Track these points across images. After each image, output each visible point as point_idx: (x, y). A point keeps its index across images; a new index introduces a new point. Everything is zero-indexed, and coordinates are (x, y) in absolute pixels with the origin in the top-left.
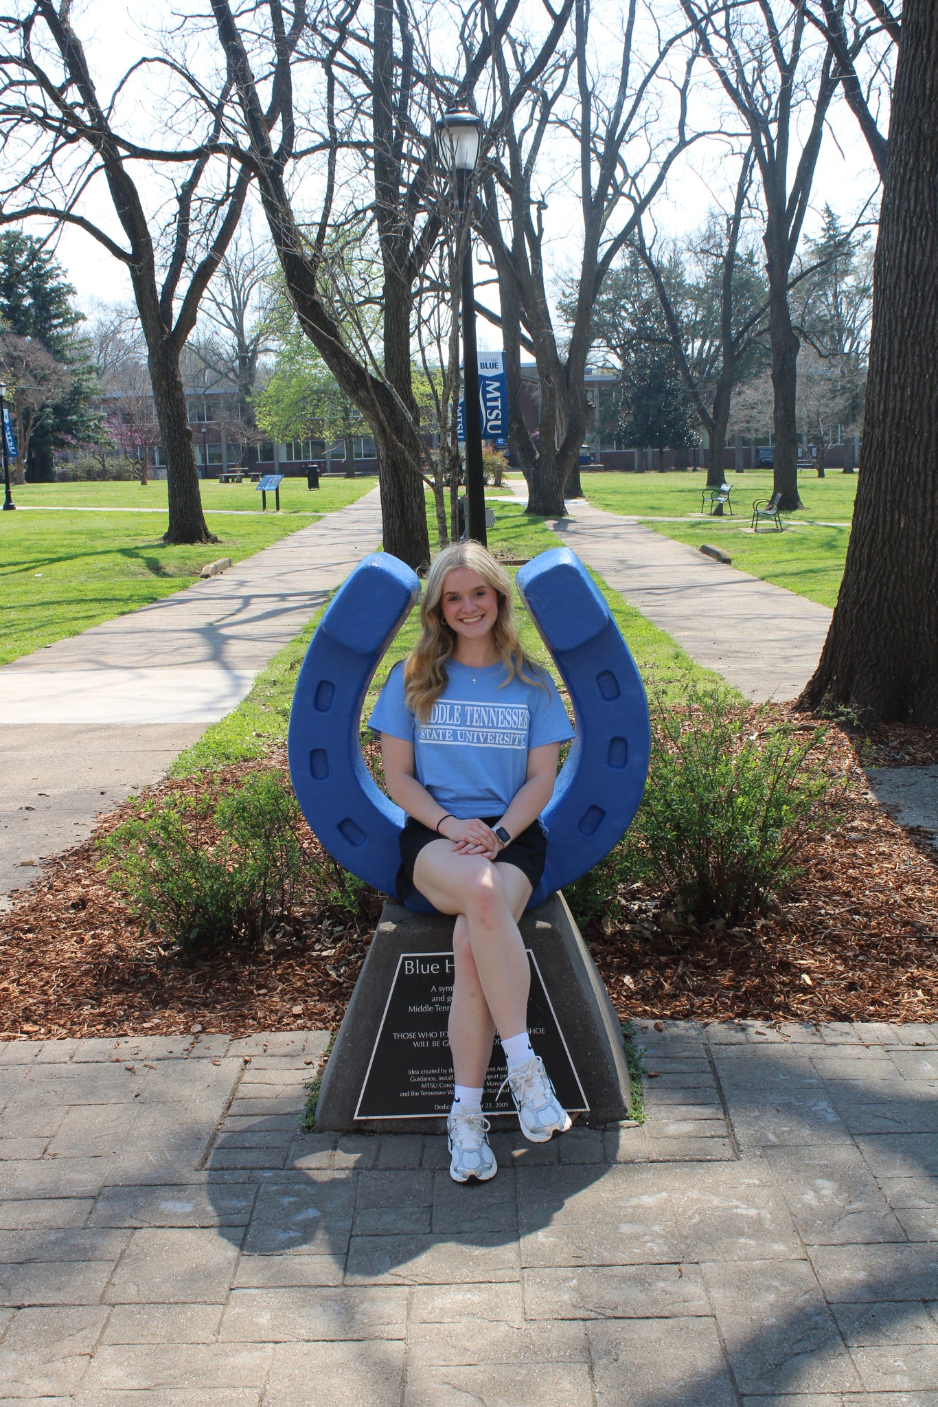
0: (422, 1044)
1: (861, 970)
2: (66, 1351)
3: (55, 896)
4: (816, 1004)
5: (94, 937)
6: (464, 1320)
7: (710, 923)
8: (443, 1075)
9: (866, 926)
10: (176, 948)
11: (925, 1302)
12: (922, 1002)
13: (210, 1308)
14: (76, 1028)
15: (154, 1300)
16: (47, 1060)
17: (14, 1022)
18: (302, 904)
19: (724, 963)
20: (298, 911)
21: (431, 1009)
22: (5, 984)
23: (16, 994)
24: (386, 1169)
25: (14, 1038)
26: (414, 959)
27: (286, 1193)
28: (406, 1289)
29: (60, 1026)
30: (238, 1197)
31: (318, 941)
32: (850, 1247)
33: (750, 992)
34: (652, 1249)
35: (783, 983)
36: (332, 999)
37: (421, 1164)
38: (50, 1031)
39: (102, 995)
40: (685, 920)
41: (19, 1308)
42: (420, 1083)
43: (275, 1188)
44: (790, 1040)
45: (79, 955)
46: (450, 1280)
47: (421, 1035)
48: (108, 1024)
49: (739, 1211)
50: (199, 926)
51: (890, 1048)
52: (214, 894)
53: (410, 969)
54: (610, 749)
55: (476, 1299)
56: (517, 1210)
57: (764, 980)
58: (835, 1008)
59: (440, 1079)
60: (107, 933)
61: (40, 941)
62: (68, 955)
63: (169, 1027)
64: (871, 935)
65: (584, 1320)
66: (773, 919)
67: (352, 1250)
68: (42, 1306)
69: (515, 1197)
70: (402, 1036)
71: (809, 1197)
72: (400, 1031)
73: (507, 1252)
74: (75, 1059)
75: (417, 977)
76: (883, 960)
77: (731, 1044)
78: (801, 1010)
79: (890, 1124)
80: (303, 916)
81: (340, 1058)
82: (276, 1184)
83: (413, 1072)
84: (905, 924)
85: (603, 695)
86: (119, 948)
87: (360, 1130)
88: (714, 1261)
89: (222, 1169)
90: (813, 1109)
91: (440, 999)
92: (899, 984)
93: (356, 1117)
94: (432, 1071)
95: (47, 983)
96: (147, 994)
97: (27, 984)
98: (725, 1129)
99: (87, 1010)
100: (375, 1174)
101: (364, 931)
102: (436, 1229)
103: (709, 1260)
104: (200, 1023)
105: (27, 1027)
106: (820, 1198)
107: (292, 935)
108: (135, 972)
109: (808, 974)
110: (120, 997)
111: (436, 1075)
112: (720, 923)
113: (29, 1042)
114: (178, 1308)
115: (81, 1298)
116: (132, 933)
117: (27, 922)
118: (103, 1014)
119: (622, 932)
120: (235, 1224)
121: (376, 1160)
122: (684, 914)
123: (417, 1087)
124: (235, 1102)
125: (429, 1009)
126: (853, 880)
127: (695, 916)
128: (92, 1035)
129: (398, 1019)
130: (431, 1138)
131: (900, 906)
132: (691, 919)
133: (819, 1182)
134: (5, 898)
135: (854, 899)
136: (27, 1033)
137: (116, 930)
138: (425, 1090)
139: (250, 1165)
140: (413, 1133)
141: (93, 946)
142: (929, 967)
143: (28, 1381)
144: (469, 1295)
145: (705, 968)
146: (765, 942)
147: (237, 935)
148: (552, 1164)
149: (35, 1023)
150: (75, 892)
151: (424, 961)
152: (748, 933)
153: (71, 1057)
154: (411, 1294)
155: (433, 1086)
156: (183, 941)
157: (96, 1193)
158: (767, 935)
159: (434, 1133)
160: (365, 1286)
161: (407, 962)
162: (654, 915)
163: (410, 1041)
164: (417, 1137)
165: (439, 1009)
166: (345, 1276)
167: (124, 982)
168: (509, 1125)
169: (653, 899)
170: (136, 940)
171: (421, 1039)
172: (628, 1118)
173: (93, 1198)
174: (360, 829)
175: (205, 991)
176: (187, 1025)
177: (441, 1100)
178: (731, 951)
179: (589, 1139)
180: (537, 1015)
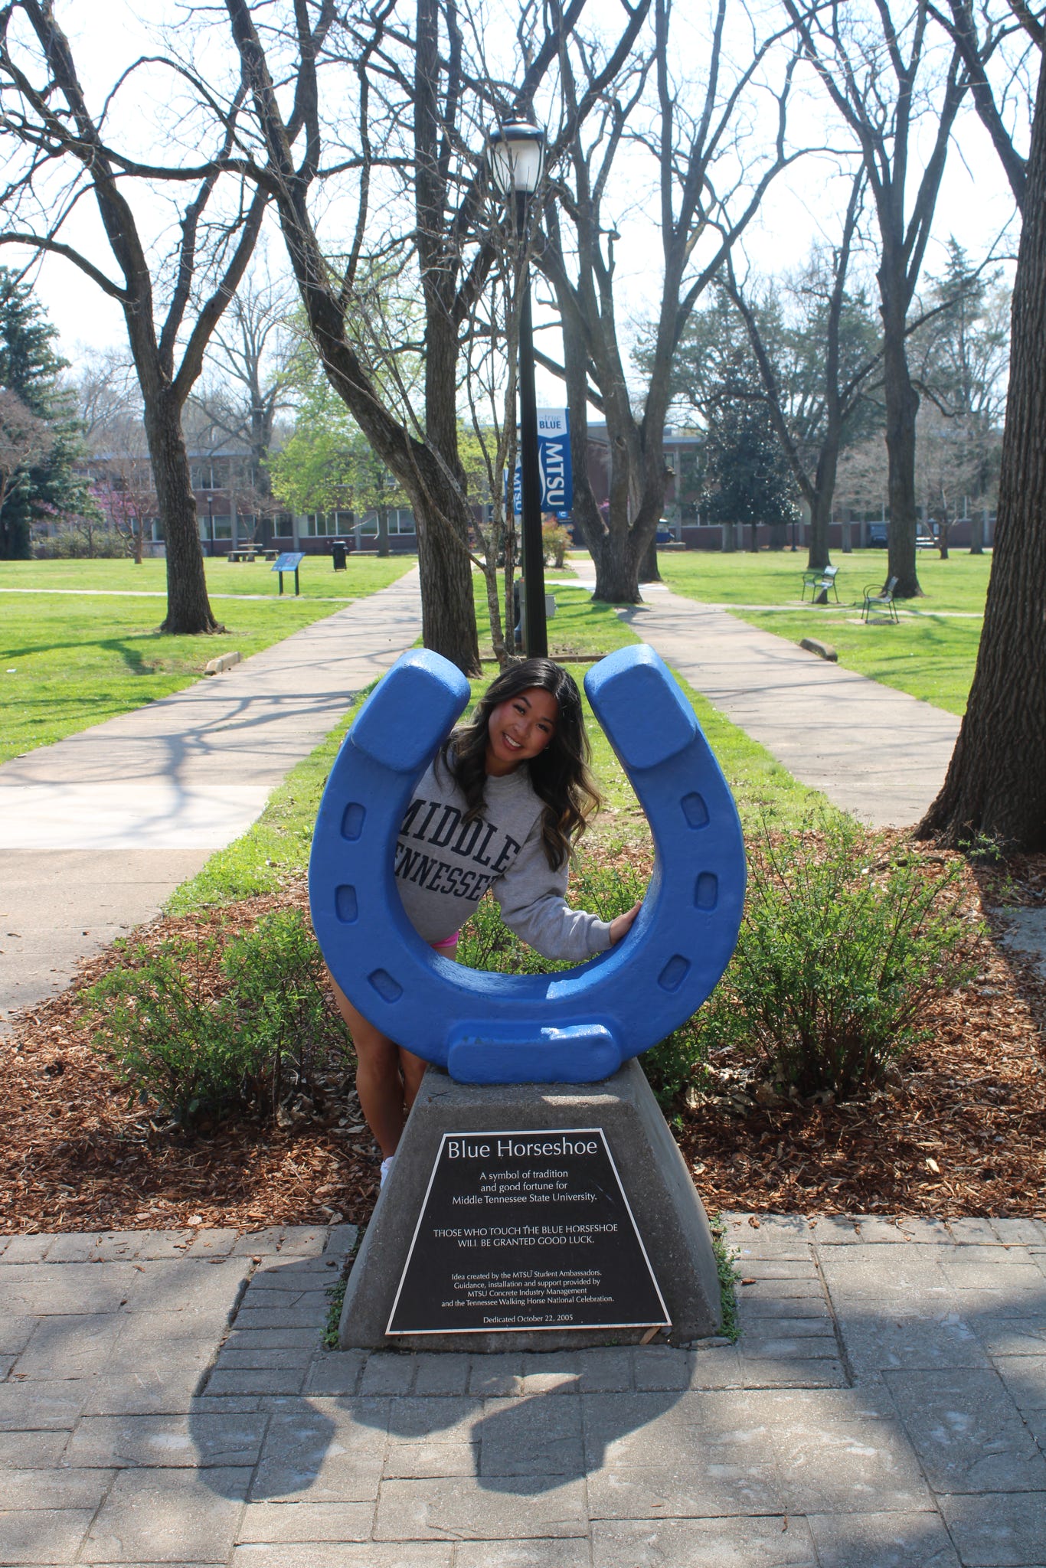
0: (469, 1243)
1: (999, 1154)
3: (26, 1058)
4: (940, 1195)
5: (73, 1108)
7: (816, 1096)
8: (494, 1281)
10: (172, 1123)
14: (50, 1219)
15: (139, 1558)
16: (13, 1260)
18: (324, 1070)
19: (832, 1145)
20: (320, 1079)
21: (479, 1201)
24: (425, 1396)
26: (459, 1140)
27: (302, 1425)
28: (448, 1545)
29: (31, 1217)
30: (244, 1430)
31: (343, 1115)
32: (989, 1496)
33: (865, 1180)
34: (747, 1497)
35: (904, 1170)
37: (467, 1390)
38: (18, 1224)
39: (81, 1180)
40: (786, 1093)
42: (466, 1291)
43: (289, 1419)
44: (914, 1238)
45: (54, 1130)
46: (503, 1535)
47: (468, 1232)
48: (87, 1215)
49: (854, 1450)
50: (200, 1096)
51: (1035, 1249)
52: (218, 1060)
53: (454, 1152)
54: (697, 889)
55: (534, 1558)
56: (583, 1448)
57: (882, 1166)
58: (967, 1201)
59: (490, 1285)
60: (88, 1103)
61: (7, 1114)
62: (42, 1130)
63: (163, 1220)
64: (1010, 1112)
66: (890, 1091)
67: (383, 1496)
69: (582, 1432)
70: (445, 1233)
71: (940, 1434)
72: (442, 1228)
74: (48, 1258)
75: (462, 1162)
76: (1024, 1142)
77: (842, 1244)
78: (926, 1202)
79: (1037, 1343)
80: (326, 1085)
81: (369, 1258)
82: (291, 1413)
83: (458, 1277)
85: (689, 823)
86: (104, 1122)
87: (393, 1347)
88: (824, 1512)
89: (225, 1395)
90: (943, 1324)
91: (491, 1189)
93: (388, 1332)
94: (481, 1276)
96: (136, 1181)
98: (836, 1349)
99: (62, 1199)
100: (410, 1401)
102: (485, 1471)
103: (818, 1512)
104: (201, 1215)
106: (952, 1435)
107: (311, 1108)
108: (122, 1151)
109: (935, 1158)
110: (102, 1182)
111: (485, 1281)
112: (827, 1096)
115: (52, 1555)
116: (119, 1105)
118: (81, 1203)
119: (708, 1106)
120: (241, 1463)
121: (413, 1384)
122: (785, 1085)
123: (462, 1295)
124: (242, 1313)
125: (475, 1200)
126: (988, 1044)
127: (795, 1085)
128: (70, 1230)
129: (441, 1212)
130: (477, 1359)
132: (793, 1090)
133: (953, 1416)
135: (989, 1068)
137: (100, 1101)
138: (473, 1299)
139: (260, 1390)
140: (457, 1351)
141: (70, 1119)
144: (525, 1554)
145: (810, 1150)
146: (883, 1120)
147: (244, 1105)
148: (625, 1391)
150: (50, 1054)
151: (472, 1142)
152: (859, 1108)
153: (44, 1256)
154: (455, 1551)
155: (481, 1294)
156: (181, 1114)
157: (71, 1424)
158: (884, 1110)
159: (482, 1353)
160: (399, 1542)
161: (450, 1142)
162: (749, 1086)
163: (455, 1239)
164: (463, 1356)
165: (490, 1200)
166: (374, 1528)
167: (109, 1164)
168: (573, 1342)
169: (746, 1066)
170: (123, 1113)
171: (466, 1237)
172: (718, 1334)
173: (69, 1430)
174: (393, 981)
175: (207, 1175)
176: (183, 1218)
177: (493, 1312)
178: (841, 1129)
179: (670, 1357)
180: (609, 1208)
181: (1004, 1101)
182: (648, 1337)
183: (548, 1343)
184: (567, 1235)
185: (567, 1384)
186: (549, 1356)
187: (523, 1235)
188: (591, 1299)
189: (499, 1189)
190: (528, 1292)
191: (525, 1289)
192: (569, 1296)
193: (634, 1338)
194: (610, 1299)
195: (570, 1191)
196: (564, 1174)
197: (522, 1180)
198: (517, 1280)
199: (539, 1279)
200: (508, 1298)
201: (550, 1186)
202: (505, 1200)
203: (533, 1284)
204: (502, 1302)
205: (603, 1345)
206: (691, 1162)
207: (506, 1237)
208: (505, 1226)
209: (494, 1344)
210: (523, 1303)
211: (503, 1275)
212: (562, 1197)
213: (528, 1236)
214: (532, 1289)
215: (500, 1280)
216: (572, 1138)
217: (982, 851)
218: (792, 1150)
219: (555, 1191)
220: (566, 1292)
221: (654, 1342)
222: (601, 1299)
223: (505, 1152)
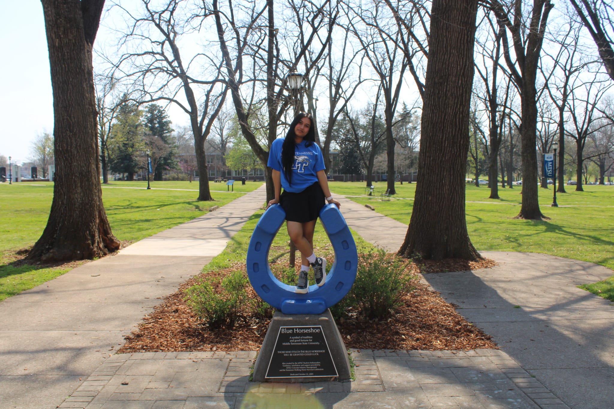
0: (287, 355)
1: (420, 334)
3: (168, 308)
4: (406, 345)
5: (181, 321)
7: (374, 320)
8: (293, 365)
9: (421, 321)
10: (207, 325)
12: (439, 344)
14: (177, 349)
16: (168, 358)
17: (158, 346)
18: (246, 312)
19: (379, 332)
20: (245, 315)
22: (154, 335)
23: (158, 338)
24: (276, 393)
25: (158, 351)
26: (284, 328)
27: (244, 400)
29: (172, 348)
30: (230, 401)
31: (252, 323)
35: (396, 338)
36: (256, 341)
37: (286, 392)
38: (168, 349)
39: (184, 339)
40: (366, 319)
44: (399, 355)
45: (177, 326)
47: (286, 352)
48: (186, 347)
49: (386, 407)
50: (215, 318)
51: (430, 358)
52: (220, 308)
53: (283, 331)
54: (345, 265)
57: (391, 337)
58: (413, 346)
60: (185, 320)
61: (164, 322)
62: (173, 326)
63: (206, 349)
64: (423, 324)
66: (393, 319)
70: (281, 352)
71: (407, 402)
74: (177, 358)
75: (285, 334)
76: (427, 332)
77: (381, 357)
78: (402, 346)
80: (247, 316)
81: (260, 359)
82: (241, 397)
83: (283, 363)
84: (433, 321)
85: (344, 249)
86: (189, 324)
87: (267, 381)
89: (224, 392)
90: (407, 376)
91: (292, 341)
92: (432, 339)
93: (266, 377)
94: (290, 363)
95: (167, 335)
96: (199, 339)
97: (161, 335)
98: (380, 382)
99: (180, 343)
100: (272, 394)
104: (215, 348)
105: (162, 348)
106: (410, 403)
107: (243, 321)
108: (195, 331)
109: (404, 335)
110: (190, 340)
111: (291, 365)
112: (377, 320)
113: (162, 353)
116: (193, 320)
117: (159, 316)
118: (185, 345)
119: (346, 322)
121: (272, 390)
122: (365, 317)
123: (285, 368)
124: (228, 372)
125: (288, 344)
126: (417, 307)
128: (182, 351)
129: (279, 347)
130: (289, 385)
131: (432, 315)
132: (368, 318)
133: (410, 398)
134: (152, 309)
135: (417, 313)
136: (161, 350)
137: (188, 319)
138: (287, 369)
139: (233, 391)
140: (283, 382)
141: (181, 324)
142: (441, 334)
145: (372, 333)
146: (391, 326)
147: (226, 321)
148: (327, 392)
149: (164, 347)
150: (174, 308)
151: (288, 329)
152: (385, 323)
155: (290, 368)
156: (210, 323)
157: (185, 399)
158: (391, 323)
159: (290, 383)
161: (282, 329)
162: (356, 317)
163: (283, 354)
164: (285, 384)
165: (292, 344)
167: (191, 335)
168: (313, 380)
169: (356, 312)
170: (195, 322)
171: (286, 353)
172: (350, 379)
174: (268, 288)
175: (217, 338)
176: (211, 349)
177: (292, 372)
178: (381, 328)
179: (338, 385)
180: (323, 346)
182: (332, 379)
183: (307, 381)
184: (312, 353)
186: (307, 384)
187: (301, 353)
188: (318, 369)
189: (294, 341)
191: (301, 367)
193: (329, 379)
194: (323, 369)
195: (313, 342)
196: (311, 337)
197: (300, 339)
198: (299, 364)
199: (305, 364)
200: (297, 369)
201: (308, 340)
202: (296, 344)
203: (303, 365)
204: (295, 370)
205: (321, 381)
207: (296, 353)
208: (296, 351)
209: (293, 381)
210: (300, 370)
211: (295, 363)
212: (311, 343)
214: (303, 367)
216: (313, 328)
217: (416, 258)
218: (368, 333)
219: (309, 342)
220: (312, 368)
221: (334, 380)
222: (321, 369)
223: (296, 332)
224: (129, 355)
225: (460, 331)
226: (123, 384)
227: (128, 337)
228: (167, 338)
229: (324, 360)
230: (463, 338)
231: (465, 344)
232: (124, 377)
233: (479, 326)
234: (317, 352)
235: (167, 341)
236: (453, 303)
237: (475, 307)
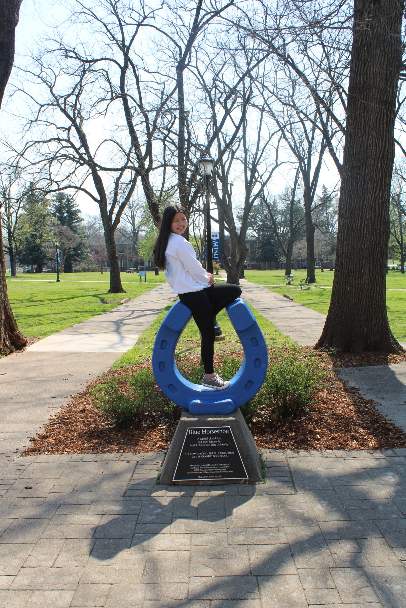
0: (195, 457)
1: (336, 433)
2: (82, 554)
3: (75, 408)
5: (88, 421)
6: (209, 545)
7: (287, 418)
8: (201, 467)
10: (114, 425)
11: (356, 539)
12: (355, 444)
13: (127, 540)
14: (83, 450)
16: (74, 461)
17: (63, 448)
18: (155, 411)
19: (293, 431)
20: (154, 414)
21: (197, 445)
23: (63, 439)
24: (183, 497)
25: (63, 453)
26: (192, 429)
27: (151, 504)
28: (190, 535)
29: (78, 450)
30: (136, 505)
31: (160, 423)
33: (300, 441)
34: (269, 523)
35: (311, 438)
37: (194, 495)
38: (74, 451)
39: (91, 440)
40: (279, 417)
41: (67, 539)
43: (147, 502)
44: (313, 456)
45: (83, 427)
47: (194, 454)
48: (93, 449)
49: (297, 511)
50: (122, 418)
51: (345, 458)
52: (127, 408)
53: (191, 433)
54: (255, 363)
55: (212, 538)
56: (225, 510)
57: (304, 437)
58: (327, 446)
60: (92, 420)
61: (70, 422)
62: (80, 427)
63: (113, 450)
64: (339, 422)
65: (247, 545)
66: (307, 417)
67: (172, 522)
68: (74, 538)
69: (225, 506)
70: (188, 454)
71: (319, 506)
72: (188, 453)
73: (221, 523)
74: (83, 460)
75: (193, 435)
76: (343, 430)
77: (294, 457)
78: (317, 446)
79: (345, 483)
80: (156, 415)
81: (168, 461)
82: (148, 501)
83: (192, 466)
84: (350, 418)
85: (253, 346)
86: (96, 425)
87: (174, 484)
88: (289, 526)
89: (131, 496)
90: (321, 478)
91: (200, 442)
92: (348, 438)
93: (173, 480)
94: (198, 465)
95: (73, 436)
96: (105, 440)
97: (67, 436)
98: (292, 485)
99: (86, 445)
101: (175, 420)
102: (199, 516)
103: (287, 526)
104: (123, 449)
105: (67, 450)
106: (323, 506)
107: (152, 421)
108: (101, 432)
109: (319, 435)
110: (97, 441)
111: (199, 467)
112: (290, 418)
113: (68, 455)
114: (117, 540)
116: (100, 420)
117: (66, 416)
118: (91, 446)
119: (258, 421)
120: (135, 514)
122: (279, 415)
123: (193, 470)
124: (134, 475)
125: (196, 445)
126: (333, 404)
127: (282, 415)
128: (88, 453)
129: (187, 448)
130: (197, 487)
131: (348, 413)
132: (281, 417)
133: (323, 501)
134: (59, 408)
135: (333, 410)
136: (67, 452)
137: (95, 419)
138: (196, 471)
139: (139, 495)
140: (191, 485)
141: (87, 424)
142: (358, 432)
143: (70, 562)
144: (210, 537)
145: (286, 433)
146: (305, 424)
147: (134, 421)
148: (236, 495)
149: (70, 448)
150: (81, 407)
151: (195, 430)
152: (299, 421)
153: (81, 460)
154: (192, 536)
155: (198, 470)
156: (117, 423)
157: (90, 503)
158: (305, 422)
159: (198, 486)
160: (177, 534)
161: (190, 430)
162: (269, 416)
163: (191, 456)
164: (193, 486)
165: (200, 445)
166: (170, 530)
167: (98, 436)
168: (222, 483)
169: (269, 410)
170: (102, 422)
171: (194, 455)
172: (261, 481)
173: (90, 505)
174: (175, 388)
175: (124, 439)
176: (118, 450)
177: (201, 475)
178: (294, 427)
179: (248, 487)
180: (232, 447)
181: (337, 419)
182: (242, 482)
183: (216, 483)
184: (221, 455)
185: (221, 494)
186: (216, 487)
187: (209, 455)
188: (227, 472)
189: (202, 443)
190: (210, 470)
191: (209, 469)
192: (221, 471)
193: (238, 482)
194: (232, 472)
195: (221, 443)
196: (220, 438)
197: (209, 440)
198: (207, 466)
199: (213, 466)
200: (205, 471)
201: (216, 442)
202: (204, 445)
203: (212, 467)
204: (204, 472)
205: (230, 484)
206: (254, 436)
207: (204, 455)
208: (204, 452)
209: (201, 483)
210: (209, 472)
211: (204, 465)
212: (219, 445)
213: (210, 455)
214: (211, 469)
215: (203, 467)
216: (222, 429)
217: (331, 352)
218: (281, 433)
219: (217, 443)
220: (220, 470)
221: (244, 483)
222: (230, 472)
223: (204, 433)
224: (34, 457)
225: (378, 430)
226: (27, 488)
227: (33, 438)
228: (72, 439)
229: (233, 461)
230: (380, 437)
231: (383, 443)
232: (29, 480)
233: (398, 424)
234: (225, 454)
235: (74, 442)
236: (372, 399)
237: (395, 403)
